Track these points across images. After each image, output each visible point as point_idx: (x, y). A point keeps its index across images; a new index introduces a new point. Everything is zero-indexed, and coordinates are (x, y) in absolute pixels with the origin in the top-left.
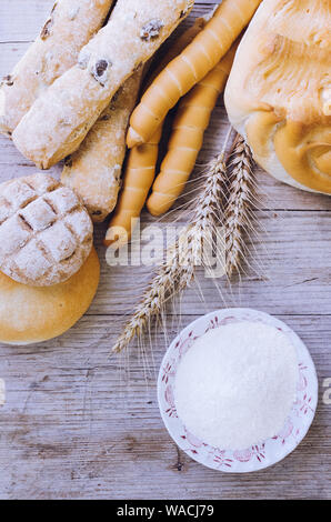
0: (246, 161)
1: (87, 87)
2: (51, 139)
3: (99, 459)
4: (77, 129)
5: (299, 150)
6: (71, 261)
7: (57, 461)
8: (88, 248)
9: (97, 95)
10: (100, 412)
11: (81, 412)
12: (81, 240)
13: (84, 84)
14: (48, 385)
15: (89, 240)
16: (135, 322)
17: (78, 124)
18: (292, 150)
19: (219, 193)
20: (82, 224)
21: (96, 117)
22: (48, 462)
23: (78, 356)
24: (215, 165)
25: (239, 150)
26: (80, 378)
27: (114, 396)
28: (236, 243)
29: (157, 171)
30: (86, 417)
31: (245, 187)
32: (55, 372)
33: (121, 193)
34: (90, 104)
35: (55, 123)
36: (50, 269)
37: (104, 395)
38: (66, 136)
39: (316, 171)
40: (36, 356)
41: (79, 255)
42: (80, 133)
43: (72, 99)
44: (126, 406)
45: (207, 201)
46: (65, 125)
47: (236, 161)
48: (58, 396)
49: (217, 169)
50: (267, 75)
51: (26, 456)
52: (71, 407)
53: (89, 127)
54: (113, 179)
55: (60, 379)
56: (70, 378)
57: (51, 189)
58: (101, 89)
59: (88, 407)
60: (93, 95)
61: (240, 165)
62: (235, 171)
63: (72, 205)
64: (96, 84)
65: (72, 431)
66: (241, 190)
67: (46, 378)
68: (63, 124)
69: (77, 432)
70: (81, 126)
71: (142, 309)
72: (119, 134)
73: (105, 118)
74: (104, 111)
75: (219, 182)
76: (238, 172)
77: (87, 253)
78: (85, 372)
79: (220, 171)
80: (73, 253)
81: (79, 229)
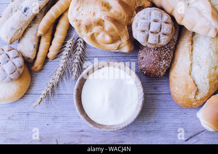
0: (82, 40)
2: (9, 34)
4: (18, 31)
6: (14, 74)
9: (24, 19)
11: (24, 128)
12: (18, 67)
13: (20, 16)
14: (14, 118)
15: (21, 67)
20: (19, 62)
21: (26, 27)
24: (69, 42)
26: (25, 116)
29: (51, 44)
30: (26, 129)
31: (81, 49)
32: (17, 114)
34: (22, 22)
35: (10, 29)
36: (6, 77)
37: (32, 122)
39: (99, 42)
40: (10, 108)
41: (17, 72)
43: (16, 20)
45: (65, 54)
46: (13, 29)
47: (79, 40)
48: (17, 122)
50: (78, 9)
52: (21, 126)
53: (23, 29)
54: (33, 47)
55: (18, 116)
56: (21, 116)
57: (9, 51)
58: (26, 17)
59: (27, 126)
62: (78, 44)
63: (15, 56)
64: (24, 16)
65: (21, 134)
66: (79, 50)
69: (23, 134)
70: (19, 29)
71: (44, 92)
72: (35, 33)
73: (31, 27)
74: (30, 24)
75: (70, 47)
76: (79, 44)
77: (21, 72)
78: (26, 113)
79: (71, 44)
80: (14, 72)
81: (17, 64)
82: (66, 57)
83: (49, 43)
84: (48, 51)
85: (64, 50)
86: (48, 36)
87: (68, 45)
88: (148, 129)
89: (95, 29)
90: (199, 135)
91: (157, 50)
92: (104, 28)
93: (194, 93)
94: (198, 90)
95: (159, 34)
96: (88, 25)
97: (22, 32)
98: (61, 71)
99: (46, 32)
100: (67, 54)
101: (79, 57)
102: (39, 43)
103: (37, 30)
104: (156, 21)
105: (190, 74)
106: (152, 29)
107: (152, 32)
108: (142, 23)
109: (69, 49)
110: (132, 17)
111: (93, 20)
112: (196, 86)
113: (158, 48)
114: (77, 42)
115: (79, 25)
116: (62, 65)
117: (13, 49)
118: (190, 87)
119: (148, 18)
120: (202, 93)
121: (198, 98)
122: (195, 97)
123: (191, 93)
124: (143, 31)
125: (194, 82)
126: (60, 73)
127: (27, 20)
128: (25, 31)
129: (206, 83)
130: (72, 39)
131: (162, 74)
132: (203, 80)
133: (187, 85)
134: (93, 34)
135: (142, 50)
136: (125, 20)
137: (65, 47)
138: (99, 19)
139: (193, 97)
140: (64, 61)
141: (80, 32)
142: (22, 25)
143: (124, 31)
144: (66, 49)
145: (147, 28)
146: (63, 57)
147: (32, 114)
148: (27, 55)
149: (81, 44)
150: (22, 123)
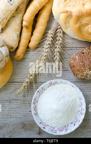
0: (61, 31)
1: (6, 5)
3: (13, 131)
4: (4, 19)
5: (77, 26)
8: (7, 59)
9: (10, 8)
10: (13, 115)
12: (5, 56)
13: (5, 4)
15: (8, 56)
16: (24, 84)
17: (3, 18)
18: (75, 25)
19: (52, 41)
21: (10, 16)
23: (6, 96)
25: (59, 27)
26: (7, 103)
27: (18, 109)
28: (58, 57)
30: (9, 117)
31: (61, 39)
33: (19, 41)
34: (8, 11)
37: (15, 109)
42: (4, 21)
43: (2, 9)
44: (22, 113)
45: (48, 43)
49: (51, 33)
50: (65, 1)
52: (3, 113)
53: (8, 19)
54: (17, 37)
56: (3, 104)
58: (11, 6)
59: (9, 113)
60: (8, 8)
61: (59, 32)
63: (2, 45)
64: (9, 5)
65: (4, 121)
66: (59, 40)
70: (5, 18)
71: (27, 80)
73: (14, 17)
74: (13, 14)
75: (51, 37)
76: (58, 34)
78: (8, 101)
79: (52, 34)
80: (2, 60)
81: (4, 52)
82: (48, 46)
83: (30, 33)
84: (29, 40)
85: (46, 40)
89: (86, 20)
97: (7, 21)
101: (60, 46)
102: (21, 33)
109: (51, 39)
114: (57, 33)
115: (69, 16)
116: (46, 54)
127: (12, 9)
130: (52, 29)
134: (82, 25)
137: (47, 36)
142: (7, 14)
144: (48, 38)
146: (46, 46)
147: (14, 102)
148: (11, 44)
149: (61, 34)
150: (4, 111)
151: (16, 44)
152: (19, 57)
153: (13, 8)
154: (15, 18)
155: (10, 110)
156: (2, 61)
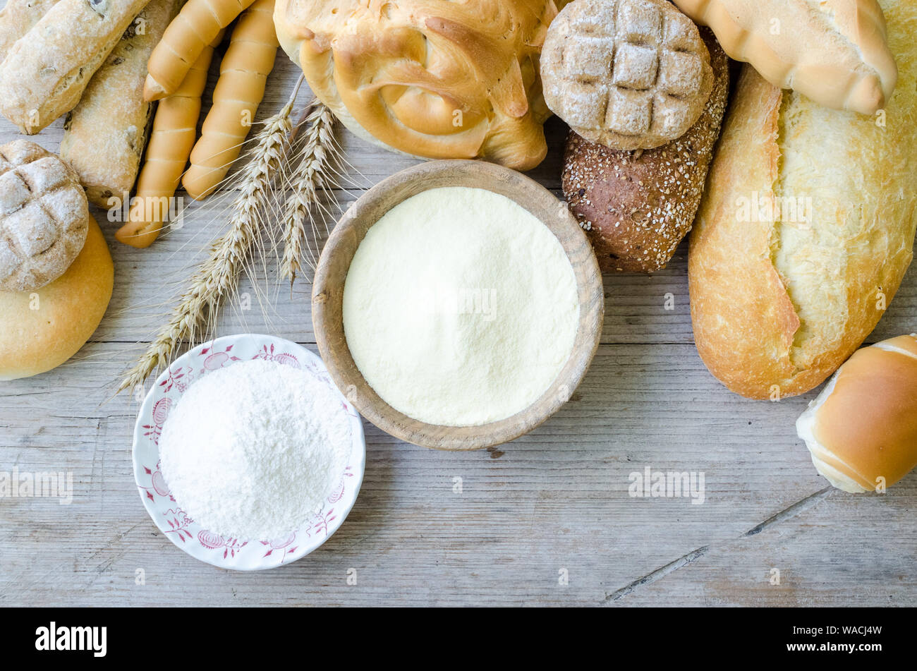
0: (325, 117)
1: (79, 19)
2: (31, 93)
3: (111, 546)
4: (67, 77)
5: (362, 92)
6: (49, 255)
7: (56, 546)
8: (79, 240)
9: (93, 30)
10: (115, 480)
11: (88, 480)
12: (65, 228)
13: (75, 16)
14: (45, 439)
15: (79, 228)
17: (66, 71)
20: (67, 206)
21: (98, 62)
22: (42, 546)
23: (87, 400)
24: (273, 122)
26: (90, 430)
30: (95, 487)
31: (319, 154)
32: (59, 422)
33: (142, 163)
34: (83, 43)
35: (34, 70)
36: (19, 267)
37: (120, 457)
38: (50, 86)
39: (400, 124)
40: (31, 398)
41: (60, 247)
42: (72, 82)
43: (58, 36)
45: (255, 173)
46: (48, 72)
47: (312, 116)
48: (58, 455)
49: (275, 127)
51: (14, 537)
53: (89, 73)
54: (126, 146)
55: (62, 432)
56: (74, 431)
57: (28, 160)
58: (100, 22)
59: (99, 473)
60: (87, 30)
61: (317, 121)
63: (55, 180)
64: (92, 15)
67: (42, 430)
68: (44, 69)
69: (82, 506)
70: (71, 72)
71: (167, 331)
72: (134, 85)
73: (116, 62)
74: (115, 51)
75: (275, 145)
76: (311, 133)
77: (78, 248)
78: (96, 422)
79: (279, 131)
80: (52, 246)
81: (61, 213)
82: (257, 184)
83: (190, 130)
84: (184, 162)
85: (251, 157)
86: (188, 102)
87: (266, 138)
88: (598, 487)
89: (389, 72)
90: (805, 508)
91: (640, 160)
92: (425, 66)
93: (785, 340)
94: (803, 327)
95: (649, 95)
96: (357, 54)
97: (84, 82)
98: (238, 244)
99: (178, 85)
100: (262, 175)
101: (310, 186)
102: (149, 130)
103: (144, 77)
104: (637, 41)
105: (774, 260)
106: (620, 75)
107: (622, 87)
108: (582, 48)
109: (273, 153)
110: (539, 22)
111: (382, 35)
112: (798, 309)
113: (645, 152)
114: (305, 126)
115: (322, 55)
116: (243, 219)
117: (46, 153)
118: (771, 312)
119: (609, 27)
120: (818, 340)
121: (805, 357)
122: (792, 356)
123: (777, 336)
124: (588, 82)
125: (789, 291)
126: (234, 251)
127: (104, 33)
128: (94, 81)
129: (834, 299)
130: (284, 111)
131: (663, 257)
132: (825, 287)
133: (761, 306)
134: (380, 91)
135: (578, 158)
136: (511, 35)
137: (255, 144)
138: (406, 28)
139: (785, 354)
140: (252, 201)
141: (322, 82)
142: (82, 56)
143: (507, 80)
144: (257, 151)
145: (603, 70)
146: (246, 186)
147: (117, 424)
148: (101, 178)
149: (322, 131)
150: (78, 461)
151: (125, 177)
152: (137, 232)
153: (106, 29)
154: (123, 66)
155: (102, 461)
156: (54, 250)
